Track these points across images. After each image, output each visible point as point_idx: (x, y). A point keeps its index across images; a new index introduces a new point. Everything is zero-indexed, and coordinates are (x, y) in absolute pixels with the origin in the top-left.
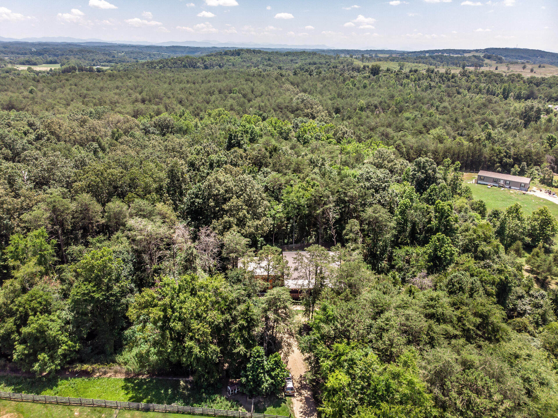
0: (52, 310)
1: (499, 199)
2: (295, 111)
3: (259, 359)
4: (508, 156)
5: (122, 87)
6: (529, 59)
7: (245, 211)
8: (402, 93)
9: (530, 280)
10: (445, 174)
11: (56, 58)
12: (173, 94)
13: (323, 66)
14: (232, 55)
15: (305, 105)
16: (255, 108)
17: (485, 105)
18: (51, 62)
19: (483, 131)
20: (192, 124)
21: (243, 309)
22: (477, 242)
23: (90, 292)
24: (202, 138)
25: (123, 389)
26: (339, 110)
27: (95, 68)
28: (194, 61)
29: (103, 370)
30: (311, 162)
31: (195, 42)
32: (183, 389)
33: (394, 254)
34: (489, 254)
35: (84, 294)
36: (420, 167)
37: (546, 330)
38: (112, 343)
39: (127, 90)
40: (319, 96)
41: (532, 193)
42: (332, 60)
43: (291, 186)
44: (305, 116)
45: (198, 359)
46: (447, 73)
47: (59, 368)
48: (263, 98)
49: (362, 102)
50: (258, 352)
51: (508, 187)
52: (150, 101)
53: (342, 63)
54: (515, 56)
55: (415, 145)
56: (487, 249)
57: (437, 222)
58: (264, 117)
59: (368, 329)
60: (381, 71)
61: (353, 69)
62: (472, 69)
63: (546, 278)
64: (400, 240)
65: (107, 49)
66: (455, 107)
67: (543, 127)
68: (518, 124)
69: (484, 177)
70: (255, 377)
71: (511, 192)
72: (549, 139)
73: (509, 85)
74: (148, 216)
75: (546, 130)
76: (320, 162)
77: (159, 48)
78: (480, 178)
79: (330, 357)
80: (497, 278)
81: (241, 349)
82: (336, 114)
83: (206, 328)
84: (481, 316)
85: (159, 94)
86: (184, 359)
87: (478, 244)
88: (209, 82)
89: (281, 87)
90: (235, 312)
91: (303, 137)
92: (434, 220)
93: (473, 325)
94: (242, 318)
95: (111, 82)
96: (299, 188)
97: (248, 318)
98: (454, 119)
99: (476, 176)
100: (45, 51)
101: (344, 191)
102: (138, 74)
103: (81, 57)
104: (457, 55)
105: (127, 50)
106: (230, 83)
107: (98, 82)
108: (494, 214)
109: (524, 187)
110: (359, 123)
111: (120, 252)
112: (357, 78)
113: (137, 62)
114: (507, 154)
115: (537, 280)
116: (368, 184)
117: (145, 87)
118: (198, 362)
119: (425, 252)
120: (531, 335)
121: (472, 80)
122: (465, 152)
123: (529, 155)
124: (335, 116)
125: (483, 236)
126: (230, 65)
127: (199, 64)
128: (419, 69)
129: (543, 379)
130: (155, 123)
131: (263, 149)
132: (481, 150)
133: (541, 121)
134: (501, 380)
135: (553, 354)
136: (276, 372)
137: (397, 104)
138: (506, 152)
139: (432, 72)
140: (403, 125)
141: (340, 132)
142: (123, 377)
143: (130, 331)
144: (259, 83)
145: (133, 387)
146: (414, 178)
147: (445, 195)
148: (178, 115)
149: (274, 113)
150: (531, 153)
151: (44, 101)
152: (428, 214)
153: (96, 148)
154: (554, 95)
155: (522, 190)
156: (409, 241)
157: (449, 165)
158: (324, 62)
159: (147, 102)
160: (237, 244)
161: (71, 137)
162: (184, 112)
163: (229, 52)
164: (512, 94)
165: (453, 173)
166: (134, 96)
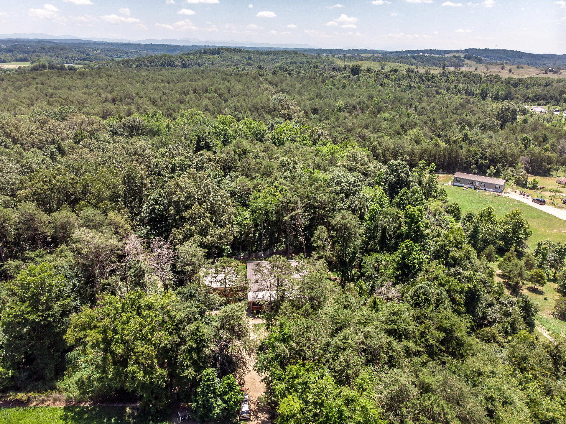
1: (475, 201)
2: (272, 111)
3: (209, 383)
4: (483, 157)
5: (91, 86)
6: (508, 60)
7: (207, 219)
8: (381, 93)
9: (500, 287)
10: (420, 176)
11: (26, 55)
12: (145, 93)
13: (304, 65)
14: (212, 53)
15: (282, 105)
16: (231, 108)
17: (463, 106)
18: (21, 60)
19: (460, 131)
20: (164, 125)
21: (192, 329)
22: (448, 248)
23: (23, 313)
25: (61, 419)
26: (318, 110)
27: (66, 66)
28: (172, 59)
29: (41, 398)
30: (282, 165)
31: (174, 40)
32: (129, 417)
33: (364, 262)
34: (461, 260)
35: (17, 316)
36: (392, 170)
37: (515, 340)
38: (52, 367)
39: (97, 90)
40: (297, 96)
41: (506, 195)
42: (313, 59)
43: (259, 191)
44: (282, 117)
45: (143, 385)
46: (426, 74)
48: (239, 98)
49: (341, 102)
50: (208, 375)
51: (483, 188)
52: (121, 101)
53: (323, 62)
54: (494, 57)
55: (392, 147)
56: (458, 254)
57: (407, 228)
58: (239, 117)
59: (325, 347)
60: (361, 70)
61: (334, 69)
62: (452, 69)
63: (518, 283)
64: (369, 247)
65: (82, 46)
66: (434, 107)
67: (519, 128)
68: (494, 125)
69: (460, 179)
70: (206, 402)
71: (487, 194)
72: (524, 140)
73: (487, 86)
74: (97, 227)
75: (522, 131)
76: (292, 165)
77: (137, 46)
78: (456, 180)
79: (284, 379)
80: (465, 286)
81: (190, 372)
82: (314, 115)
83: (151, 350)
84: (445, 330)
85: (130, 94)
86: (128, 385)
87: (449, 250)
88: (185, 81)
89: (259, 87)
90: (183, 333)
91: (278, 138)
92: (404, 226)
93: (436, 340)
94: (191, 339)
95: (81, 81)
96: (267, 193)
97: (197, 338)
98: (432, 120)
99: (452, 177)
100: (15, 48)
101: (314, 196)
102: (111, 73)
103: (53, 54)
104: (438, 56)
105: (102, 47)
106: (206, 82)
107: (67, 81)
108: (468, 217)
109: (499, 189)
110: (336, 124)
111: (62, 267)
112: (337, 78)
113: (113, 60)
114: (483, 156)
115: (509, 286)
116: (338, 189)
117: (117, 86)
118: (143, 388)
119: (394, 260)
120: (500, 345)
121: (451, 81)
122: (442, 153)
123: (504, 157)
124: (313, 117)
125: (454, 241)
126: (209, 64)
127: (176, 63)
128: (399, 69)
129: (507, 398)
130: (124, 125)
131: (232, 152)
132: (457, 151)
133: (516, 122)
134: (460, 402)
135: (519, 368)
136: (229, 396)
137: (375, 105)
138: (481, 153)
139: (412, 72)
140: (380, 127)
141: (316, 134)
142: (63, 406)
143: (75, 352)
144: (236, 82)
145: (72, 416)
146: (387, 181)
147: (417, 200)
148: (150, 115)
149: (250, 114)
150: (507, 154)
151: (7, 100)
152: (398, 219)
153: (53, 152)
154: (531, 96)
155: (497, 192)
156: (378, 248)
157: (424, 167)
158: (305, 61)
159: (117, 102)
160: (193, 256)
161: (29, 139)
162: (155, 112)
163: (208, 51)
164: (490, 94)
165: (428, 175)
166: (104, 96)
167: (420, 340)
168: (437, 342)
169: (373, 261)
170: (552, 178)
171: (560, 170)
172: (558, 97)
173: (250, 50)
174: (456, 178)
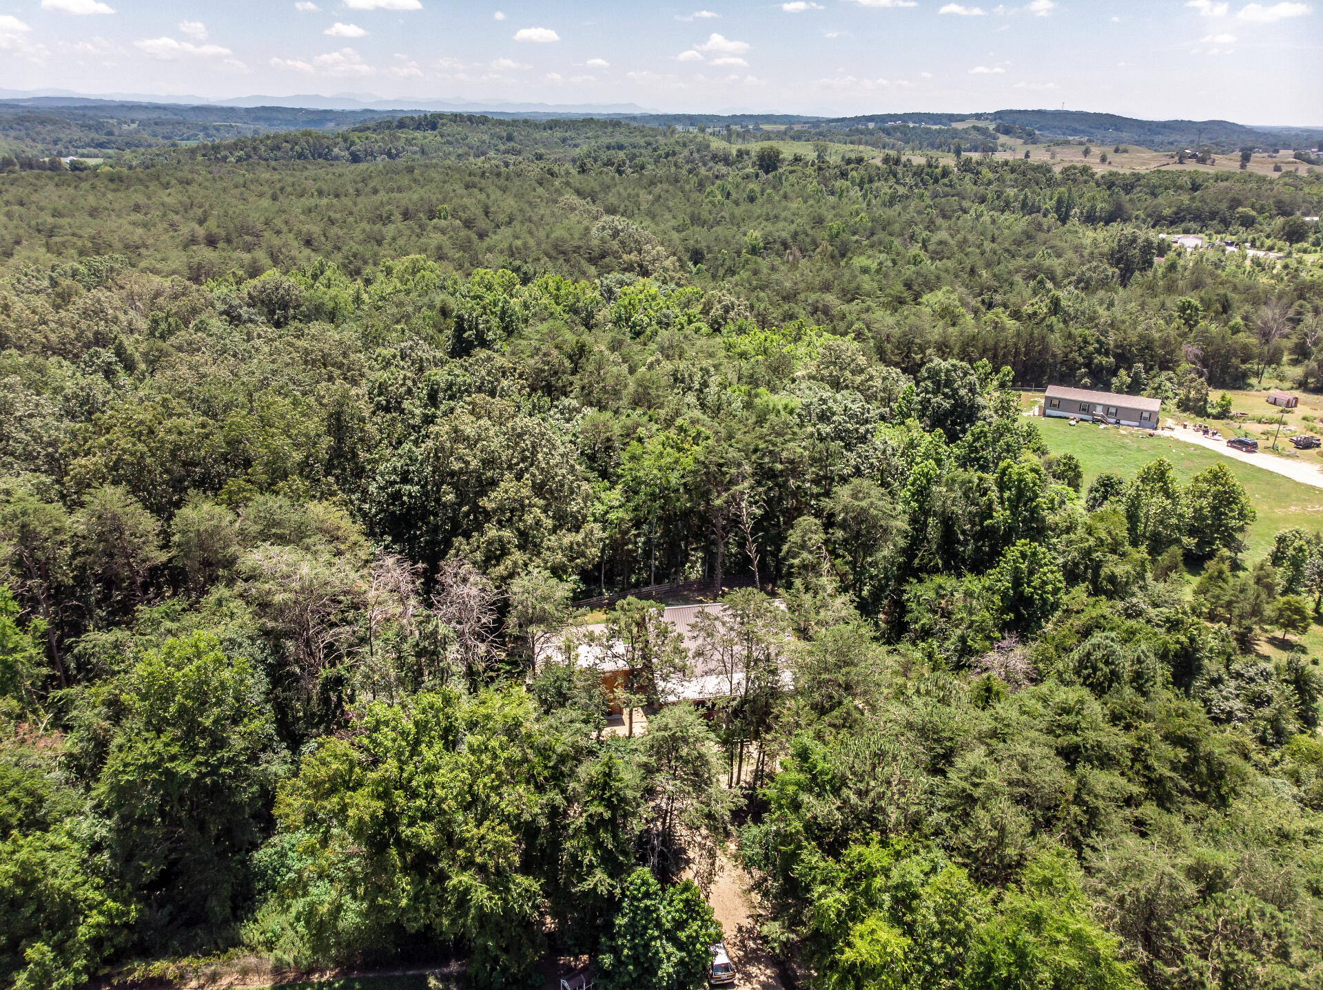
0: (49, 819)
1: (1099, 449)
2: (599, 258)
3: (649, 903)
4: (1103, 350)
5: (148, 207)
6: (1091, 134)
7: (538, 511)
8: (839, 211)
12: (286, 223)
13: (643, 151)
14: (418, 127)
15: (622, 242)
16: (501, 252)
17: (1029, 236)
19: (1037, 294)
20: (348, 295)
21: (593, 773)
22: (1097, 555)
23: (162, 760)
24: (387, 328)
26: (701, 254)
27: (64, 160)
28: (325, 142)
29: (208, 971)
30: (676, 380)
31: (317, 97)
33: (907, 597)
34: (1127, 583)
35: (146, 767)
36: (938, 382)
37: (1287, 758)
38: (226, 890)
39: (164, 215)
40: (648, 221)
41: (1167, 433)
42: (659, 138)
43: (641, 440)
44: (625, 270)
45: (483, 918)
46: (930, 166)
47: (85, 978)
48: (517, 229)
49: (755, 234)
50: (644, 883)
51: (1113, 421)
52: (229, 241)
53: (685, 145)
54: (1060, 128)
55: (897, 332)
56: (1121, 570)
57: (1008, 512)
58: (525, 274)
59: (927, 799)
60: (781, 161)
61: (714, 157)
62: (978, 156)
63: (1250, 629)
64: (917, 561)
65: (90, 113)
66: (965, 240)
67: (1162, 283)
68: (1107, 277)
69: (1060, 400)
70: (641, 949)
71: (1122, 432)
72: (1183, 309)
73: (1068, 191)
74: (296, 537)
75: (1171, 289)
76: (697, 378)
77: (229, 112)
78: (1051, 403)
80: (1171, 640)
81: (599, 880)
82: (695, 264)
83: (501, 832)
84: (1184, 742)
85: (251, 224)
86: (446, 922)
87: (1101, 561)
88: (375, 191)
89: (555, 201)
90: (572, 785)
91: (628, 320)
92: (999, 508)
93: (1170, 767)
94: (594, 798)
95: (119, 194)
96: (663, 444)
97: (612, 796)
98: (968, 269)
99: (1039, 398)
101: (771, 447)
102: (185, 174)
103: (23, 133)
104: (937, 127)
105: (143, 116)
106: (429, 193)
107: (82, 196)
108: (1105, 485)
109: (1148, 420)
110: (755, 283)
111: (232, 641)
112: (730, 179)
113: (175, 145)
114: (1101, 346)
116: (825, 429)
117: (212, 207)
118: (483, 927)
119: (990, 589)
121: (986, 181)
122: (1010, 343)
123: (1147, 348)
124: (695, 269)
125: (1110, 541)
126: (415, 153)
127: (336, 150)
128: (864, 157)
130: (250, 297)
132: (1044, 338)
133: (1154, 271)
136: (690, 931)
137: (833, 238)
138: (1098, 341)
139: (897, 162)
140: (858, 288)
141: (718, 306)
142: (268, 985)
143: (271, 851)
144: (499, 193)
146: (927, 409)
147: (1008, 448)
148: (308, 274)
149: (550, 264)
150: (1153, 341)
152: (984, 494)
153: (110, 363)
154: (1167, 212)
155: (1145, 427)
156: (940, 562)
157: (987, 375)
158: (642, 142)
159: (221, 245)
160: (545, 599)
161: (37, 336)
162: (321, 264)
163: (408, 121)
164: (1075, 210)
165: (997, 394)
166: (185, 230)
167: (1132, 768)
168: (1174, 769)
169: (932, 595)
170: (1254, 392)
171: (1266, 375)
172: (1227, 214)
173: (508, 119)
174: (1049, 400)
